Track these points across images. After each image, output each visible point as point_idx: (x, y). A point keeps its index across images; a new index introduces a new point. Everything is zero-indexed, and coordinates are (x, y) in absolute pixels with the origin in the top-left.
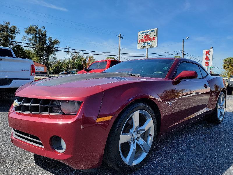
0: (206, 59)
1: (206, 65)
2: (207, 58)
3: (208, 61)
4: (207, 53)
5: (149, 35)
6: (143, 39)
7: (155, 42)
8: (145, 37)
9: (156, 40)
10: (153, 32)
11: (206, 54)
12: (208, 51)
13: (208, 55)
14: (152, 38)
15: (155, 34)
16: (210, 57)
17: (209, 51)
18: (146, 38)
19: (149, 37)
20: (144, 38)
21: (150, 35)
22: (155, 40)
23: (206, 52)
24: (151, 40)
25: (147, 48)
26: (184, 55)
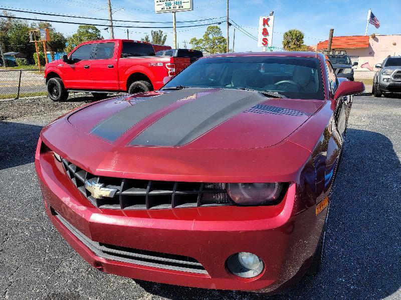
0: (263, 33)
1: (263, 44)
2: (265, 32)
3: (267, 37)
4: (266, 22)
11: (264, 25)
12: (266, 18)
16: (270, 30)
17: (268, 19)
23: (264, 19)
25: (173, 12)
26: (230, 24)
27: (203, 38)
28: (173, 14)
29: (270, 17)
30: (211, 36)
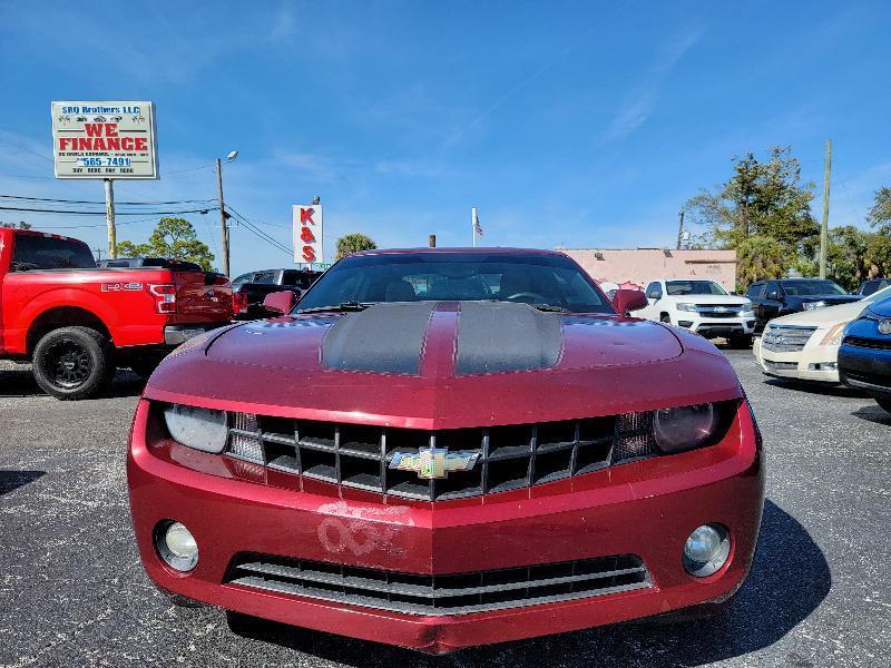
0: (303, 237)
1: (305, 257)
2: (307, 235)
3: (312, 245)
4: (306, 215)
5: (114, 125)
6: (85, 136)
7: (149, 158)
8: (90, 129)
9: (149, 151)
10: (132, 115)
11: (303, 220)
12: (306, 208)
13: (308, 224)
14: (130, 140)
15: (145, 125)
16: (316, 231)
17: (311, 211)
18: (99, 134)
19: (116, 134)
20: (90, 134)
21: (120, 126)
22: (145, 148)
23: (302, 210)
24: (124, 147)
25: (105, 180)
26: (226, 216)
27: (149, 244)
28: (107, 184)
29: (314, 207)
30: (169, 240)
